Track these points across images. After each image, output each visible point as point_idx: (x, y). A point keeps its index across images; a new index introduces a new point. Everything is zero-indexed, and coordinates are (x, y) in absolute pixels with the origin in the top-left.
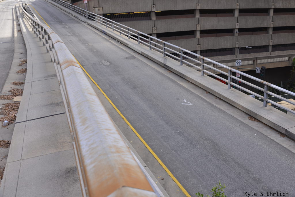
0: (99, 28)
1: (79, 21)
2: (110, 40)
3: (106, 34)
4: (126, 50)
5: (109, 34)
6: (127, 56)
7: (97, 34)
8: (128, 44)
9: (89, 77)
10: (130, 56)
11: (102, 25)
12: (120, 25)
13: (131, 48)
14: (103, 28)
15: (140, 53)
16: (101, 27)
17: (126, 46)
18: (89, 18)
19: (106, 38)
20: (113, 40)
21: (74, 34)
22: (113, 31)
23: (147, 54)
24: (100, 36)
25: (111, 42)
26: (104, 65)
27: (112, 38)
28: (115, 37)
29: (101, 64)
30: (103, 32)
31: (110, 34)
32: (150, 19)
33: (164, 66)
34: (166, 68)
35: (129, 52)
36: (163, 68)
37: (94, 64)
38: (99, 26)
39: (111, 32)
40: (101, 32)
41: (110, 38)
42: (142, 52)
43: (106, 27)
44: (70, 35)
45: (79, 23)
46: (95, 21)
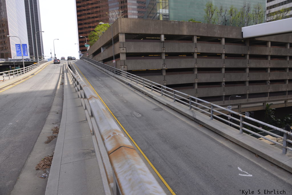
0: (125, 82)
1: (109, 76)
2: (136, 92)
3: (131, 86)
4: (151, 101)
5: (133, 86)
6: (155, 107)
7: (124, 86)
8: (152, 96)
9: (125, 132)
10: (157, 107)
11: (127, 79)
12: (144, 80)
13: (156, 99)
14: (128, 81)
15: (166, 104)
16: (127, 80)
17: (151, 97)
18: (116, 73)
19: (132, 89)
20: (138, 91)
21: (106, 86)
22: (137, 84)
23: (173, 106)
24: (127, 87)
25: (136, 94)
26: (136, 117)
27: (136, 89)
28: (140, 89)
29: (133, 116)
30: (129, 84)
31: (135, 87)
32: (162, 74)
33: (194, 120)
34: (197, 121)
35: (154, 103)
36: (193, 122)
37: (127, 115)
38: (125, 79)
39: (135, 84)
40: (127, 84)
41: (136, 90)
42: (167, 104)
43: (130, 80)
44: (103, 86)
45: (108, 76)
46: (121, 75)
